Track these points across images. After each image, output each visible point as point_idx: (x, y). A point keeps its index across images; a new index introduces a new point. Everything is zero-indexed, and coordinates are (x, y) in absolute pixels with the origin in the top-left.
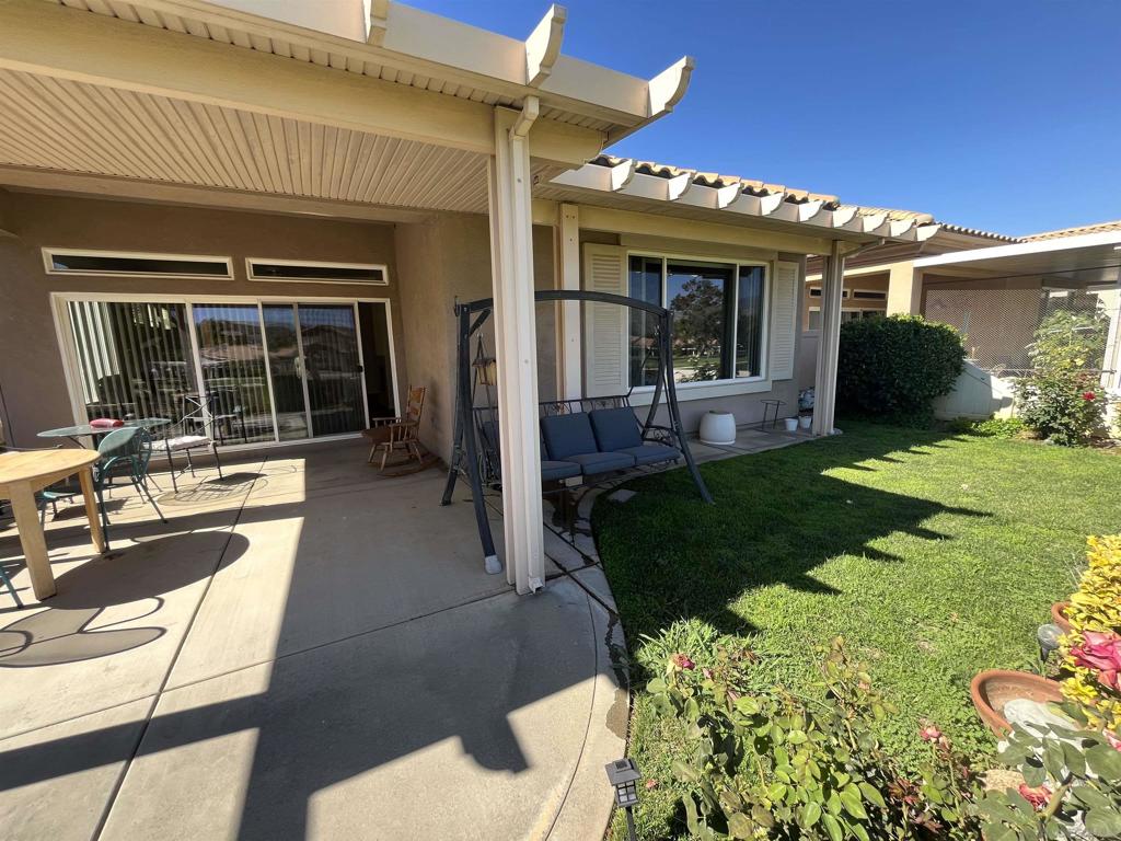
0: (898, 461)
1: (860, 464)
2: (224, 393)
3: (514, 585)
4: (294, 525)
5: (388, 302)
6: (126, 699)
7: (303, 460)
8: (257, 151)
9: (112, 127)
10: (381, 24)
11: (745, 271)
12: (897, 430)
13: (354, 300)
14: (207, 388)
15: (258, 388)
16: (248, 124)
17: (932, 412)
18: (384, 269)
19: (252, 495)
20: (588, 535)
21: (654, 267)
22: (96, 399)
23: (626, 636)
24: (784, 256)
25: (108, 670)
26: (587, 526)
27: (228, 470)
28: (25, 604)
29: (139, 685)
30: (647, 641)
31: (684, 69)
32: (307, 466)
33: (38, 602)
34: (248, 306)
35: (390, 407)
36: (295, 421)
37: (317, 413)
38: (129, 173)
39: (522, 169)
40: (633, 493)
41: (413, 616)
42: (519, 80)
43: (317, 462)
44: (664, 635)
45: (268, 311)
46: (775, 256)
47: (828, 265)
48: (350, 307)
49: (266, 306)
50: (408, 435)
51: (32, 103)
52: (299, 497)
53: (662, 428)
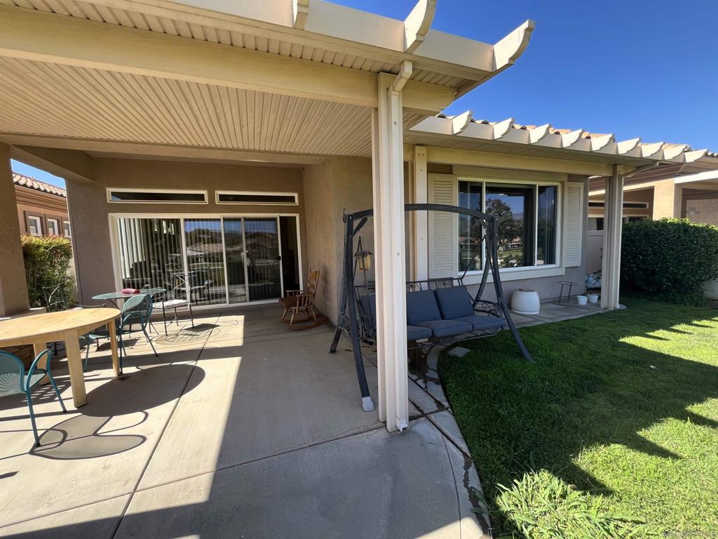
0: (684, 333)
1: (651, 334)
2: (198, 273)
3: (385, 422)
4: (235, 362)
5: (297, 216)
6: (112, 495)
7: (243, 316)
8: (222, 120)
9: (139, 109)
10: (304, 10)
11: (542, 189)
12: (674, 306)
13: (277, 215)
14: (189, 269)
15: (218, 270)
16: (215, 93)
17: (702, 292)
18: (296, 195)
19: (210, 339)
20: (437, 384)
21: (476, 188)
22: (128, 276)
23: (481, 480)
24: (572, 178)
25: (105, 468)
26: (435, 376)
27: (198, 322)
28: (68, 409)
29: (122, 483)
30: (504, 491)
31: (526, 30)
32: (246, 321)
33: (76, 409)
34: (215, 221)
35: (296, 283)
36: (239, 290)
37: (252, 285)
38: (150, 140)
39: (397, 115)
40: (469, 350)
41: (311, 444)
42: (399, 48)
43: (252, 317)
44: (516, 485)
45: (227, 223)
46: (566, 178)
47: (610, 183)
48: (274, 219)
49: (225, 220)
50: (308, 302)
51: (95, 96)
52: (239, 342)
53: (490, 303)
